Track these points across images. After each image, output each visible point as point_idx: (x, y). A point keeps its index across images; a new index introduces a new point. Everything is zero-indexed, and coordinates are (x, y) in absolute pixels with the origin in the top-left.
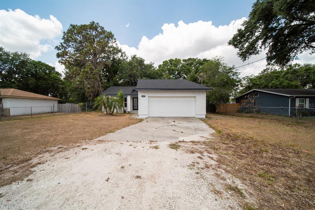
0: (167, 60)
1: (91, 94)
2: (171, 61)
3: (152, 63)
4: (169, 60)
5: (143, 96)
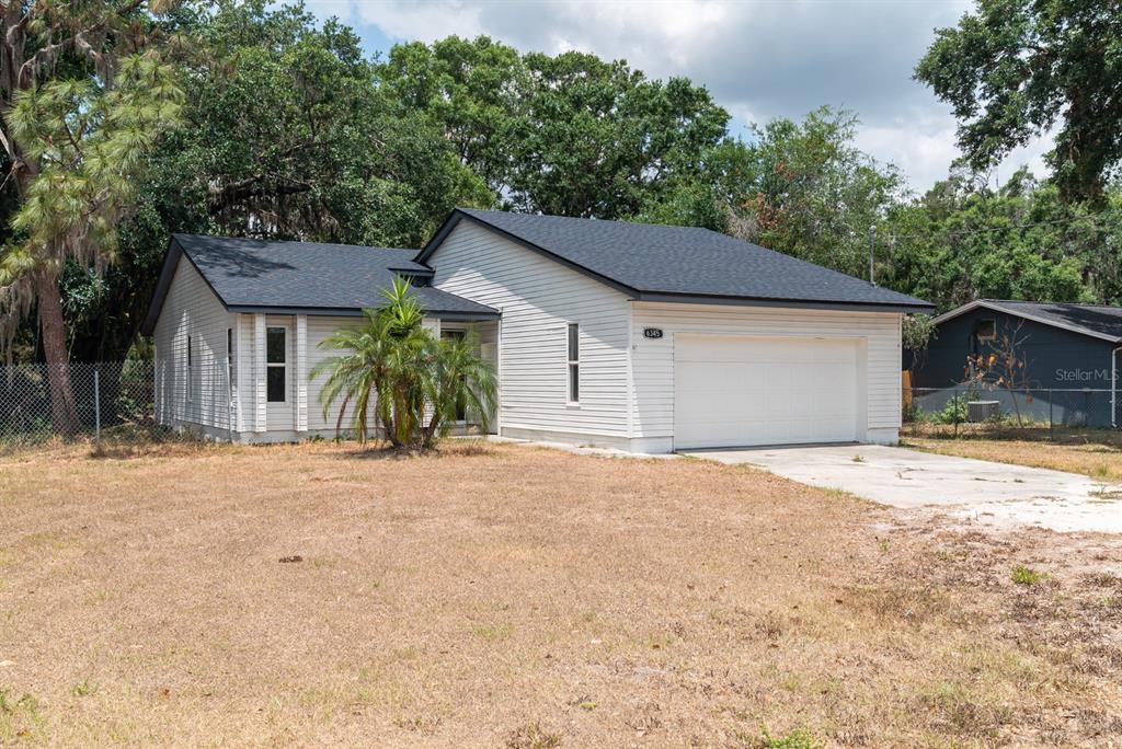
5: (653, 334)
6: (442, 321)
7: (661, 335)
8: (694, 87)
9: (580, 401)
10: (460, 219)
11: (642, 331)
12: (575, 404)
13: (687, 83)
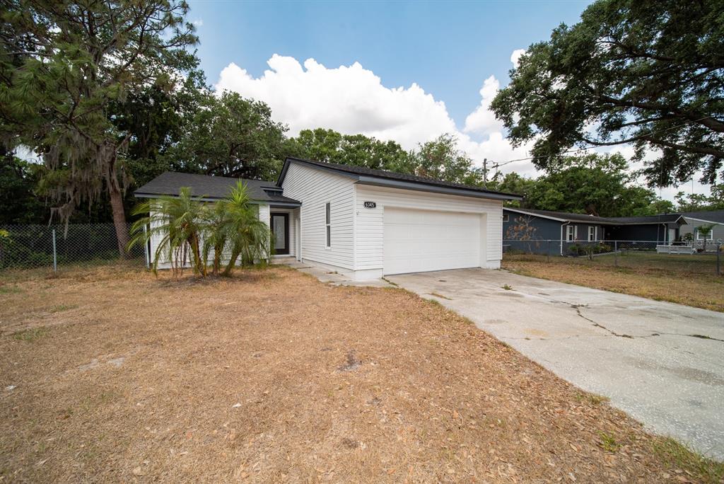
0: (312, 130)
1: (69, 192)
2: (320, 133)
3: (283, 125)
4: (315, 131)
5: (370, 205)
6: (271, 207)
7: (375, 206)
8: (396, 143)
9: (331, 246)
10: (290, 162)
11: (363, 203)
12: (329, 248)
13: (394, 142)
